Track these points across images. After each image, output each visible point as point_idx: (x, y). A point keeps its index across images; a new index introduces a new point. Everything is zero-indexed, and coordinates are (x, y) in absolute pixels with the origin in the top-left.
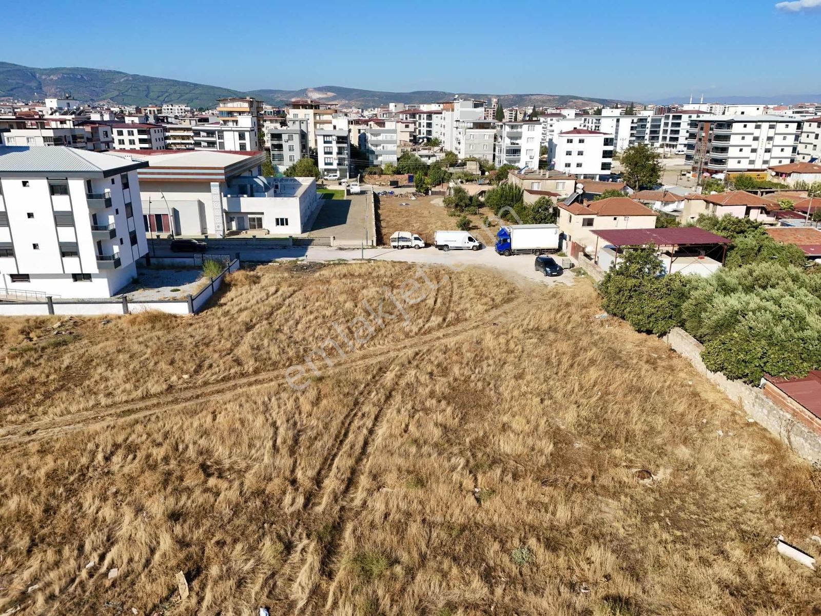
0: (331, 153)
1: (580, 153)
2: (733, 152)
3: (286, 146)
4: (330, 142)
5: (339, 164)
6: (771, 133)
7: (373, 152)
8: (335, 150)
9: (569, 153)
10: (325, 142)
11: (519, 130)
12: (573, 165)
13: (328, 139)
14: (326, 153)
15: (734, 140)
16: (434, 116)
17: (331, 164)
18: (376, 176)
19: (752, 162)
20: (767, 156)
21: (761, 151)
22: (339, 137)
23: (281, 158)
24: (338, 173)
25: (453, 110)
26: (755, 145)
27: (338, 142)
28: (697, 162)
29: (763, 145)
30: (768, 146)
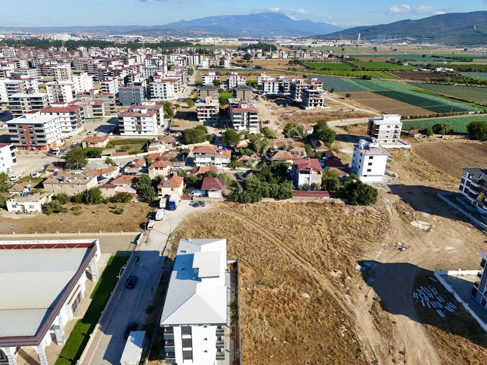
1: (2, 159)
2: (48, 136)
6: (55, 124)
12: (1, 166)
21: (55, 132)
28: (24, 143)
29: (54, 130)
30: (56, 130)
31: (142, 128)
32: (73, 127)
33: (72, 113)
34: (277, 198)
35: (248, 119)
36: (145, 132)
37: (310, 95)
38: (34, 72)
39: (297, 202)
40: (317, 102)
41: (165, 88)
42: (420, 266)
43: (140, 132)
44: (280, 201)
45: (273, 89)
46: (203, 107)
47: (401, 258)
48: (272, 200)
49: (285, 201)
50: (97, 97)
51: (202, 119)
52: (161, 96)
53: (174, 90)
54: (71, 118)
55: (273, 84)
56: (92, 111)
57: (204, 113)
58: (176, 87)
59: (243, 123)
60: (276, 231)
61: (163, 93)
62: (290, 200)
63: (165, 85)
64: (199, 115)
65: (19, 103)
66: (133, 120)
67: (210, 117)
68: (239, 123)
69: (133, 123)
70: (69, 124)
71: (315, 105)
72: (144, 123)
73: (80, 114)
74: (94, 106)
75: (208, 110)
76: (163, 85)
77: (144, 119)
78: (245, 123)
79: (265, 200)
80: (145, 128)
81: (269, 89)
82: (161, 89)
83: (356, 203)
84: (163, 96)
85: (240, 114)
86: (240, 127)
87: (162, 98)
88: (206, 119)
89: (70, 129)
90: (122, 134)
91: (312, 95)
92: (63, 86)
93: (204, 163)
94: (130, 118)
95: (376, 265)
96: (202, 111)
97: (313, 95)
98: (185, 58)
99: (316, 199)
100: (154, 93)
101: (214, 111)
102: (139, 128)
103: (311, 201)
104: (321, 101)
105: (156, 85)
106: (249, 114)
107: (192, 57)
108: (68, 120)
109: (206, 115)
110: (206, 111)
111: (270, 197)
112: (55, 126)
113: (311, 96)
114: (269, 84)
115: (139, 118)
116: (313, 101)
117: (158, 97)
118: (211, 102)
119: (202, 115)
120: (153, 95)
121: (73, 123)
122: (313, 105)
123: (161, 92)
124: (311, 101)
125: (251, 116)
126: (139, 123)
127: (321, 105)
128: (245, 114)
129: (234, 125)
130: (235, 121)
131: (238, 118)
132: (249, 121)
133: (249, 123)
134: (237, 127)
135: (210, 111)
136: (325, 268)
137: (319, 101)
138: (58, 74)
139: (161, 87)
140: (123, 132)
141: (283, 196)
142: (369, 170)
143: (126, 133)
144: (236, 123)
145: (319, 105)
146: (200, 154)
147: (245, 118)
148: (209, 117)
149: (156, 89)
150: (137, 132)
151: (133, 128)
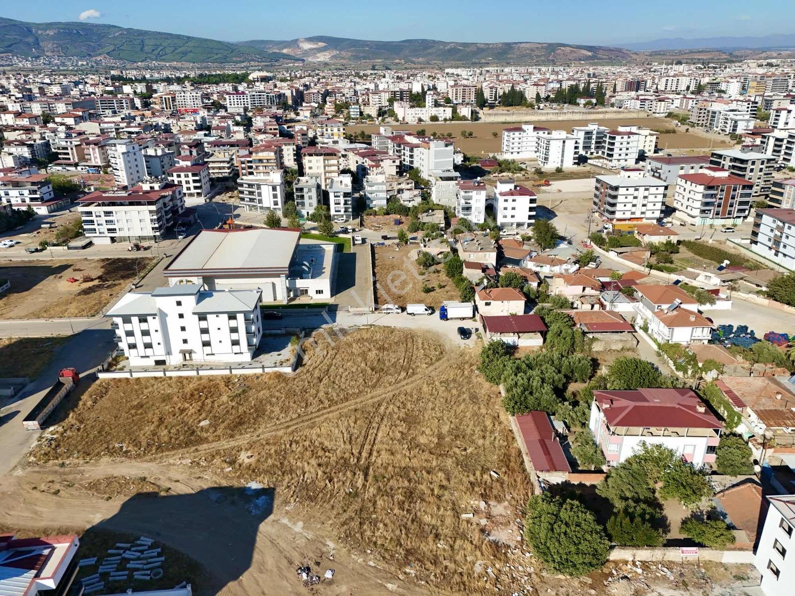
0: (339, 204)
1: (513, 209)
2: (619, 207)
3: (306, 197)
4: (339, 197)
5: (345, 211)
6: (646, 194)
7: (369, 199)
8: (342, 202)
9: (505, 209)
10: (335, 197)
11: (470, 194)
12: (509, 217)
13: (337, 194)
14: (336, 204)
15: (621, 199)
16: (415, 149)
17: (340, 211)
18: (372, 217)
19: (633, 213)
20: (644, 209)
21: (639, 206)
22: (345, 193)
23: (303, 204)
24: (345, 218)
25: (429, 149)
26: (635, 202)
27: (344, 197)
29: (640, 201)
30: (645, 202)
31: (782, 245)
32: (703, 211)
33: (712, 188)
36: (784, 255)
43: (776, 255)
54: (705, 196)
66: (774, 226)
69: (772, 230)
70: (698, 205)
72: (787, 237)
73: (737, 196)
77: (789, 228)
80: (786, 247)
89: (696, 212)
90: (752, 245)
94: (772, 219)
102: (777, 244)
108: (699, 197)
112: (645, 198)
115: (782, 224)
121: (705, 204)
126: (781, 235)
140: (756, 243)
143: (758, 248)
150: (773, 251)
151: (770, 240)
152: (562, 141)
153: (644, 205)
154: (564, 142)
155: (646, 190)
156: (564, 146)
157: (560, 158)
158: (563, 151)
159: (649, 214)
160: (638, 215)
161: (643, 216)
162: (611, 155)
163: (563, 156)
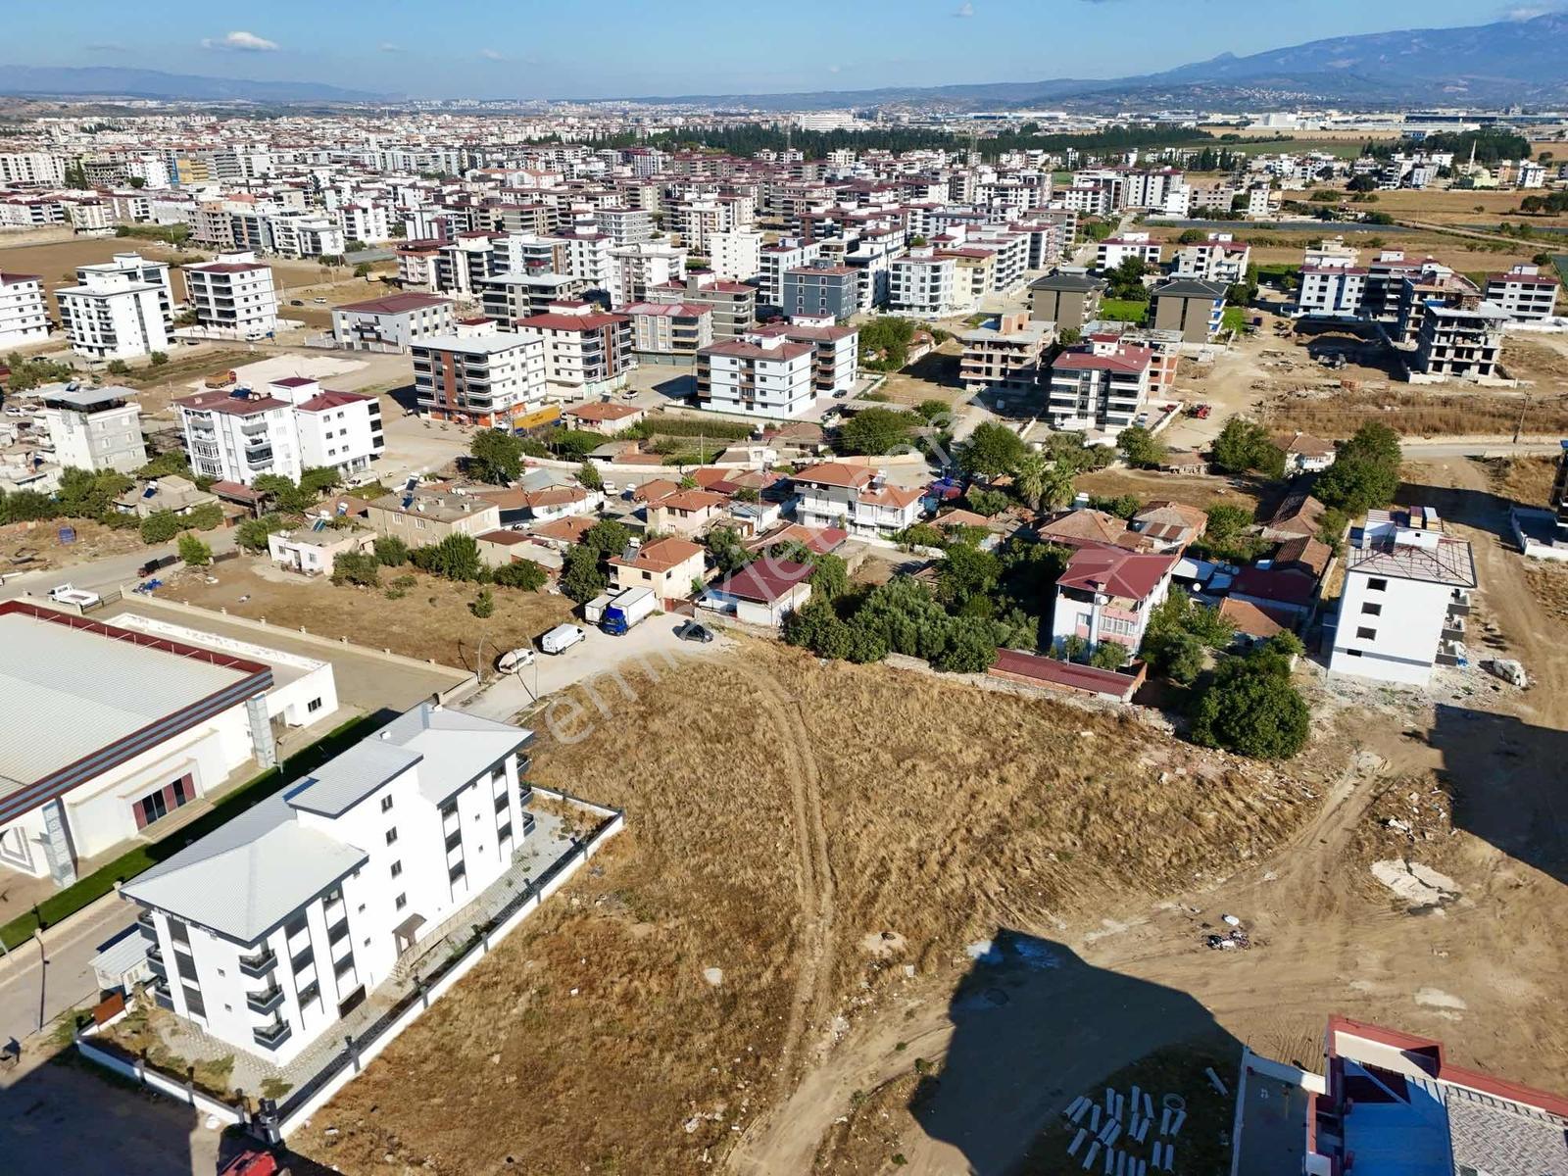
1: (343, 432)
6: (524, 359)
9: (329, 436)
12: (339, 451)
19: (515, 397)
20: (526, 386)
21: (519, 381)
26: (513, 375)
28: (443, 402)
29: (520, 373)
30: (525, 374)
31: (757, 392)
32: (588, 374)
33: (588, 334)
34: (936, 662)
35: (1105, 393)
36: (764, 405)
37: (1438, 328)
38: (639, 219)
39: (1003, 688)
40: (1470, 356)
41: (935, 279)
42: (1221, 1021)
43: (750, 406)
44: (948, 675)
45: (1338, 299)
46: (982, 343)
47: (1183, 970)
48: (922, 667)
49: (965, 679)
50: (704, 295)
51: (976, 382)
52: (921, 303)
53: (970, 285)
54: (585, 348)
55: (1342, 279)
56: (669, 333)
57: (984, 364)
58: (977, 276)
59: (1084, 406)
60: (837, 763)
61: (927, 294)
62: (979, 679)
63: (936, 269)
64: (967, 369)
65: (503, 299)
66: (735, 368)
67: (1001, 379)
68: (1069, 403)
69: (733, 376)
70: (578, 364)
71: (1459, 368)
72: (763, 380)
73: (618, 340)
74: (676, 320)
75: (997, 353)
76: (929, 269)
77: (763, 365)
78: (1092, 407)
79: (895, 660)
80: (763, 393)
81: (1321, 299)
82: (923, 280)
83: (1210, 739)
84: (926, 302)
85: (1074, 375)
86: (1075, 417)
87: (922, 308)
88: (988, 383)
89: (579, 377)
90: (704, 405)
91: (1447, 329)
92: (648, 259)
93: (827, 518)
94: (728, 359)
95: (1054, 963)
96: (978, 358)
97: (1455, 328)
98: (1108, 182)
99: (1071, 695)
100: (902, 292)
101: (1018, 360)
102: (747, 393)
103: (1053, 697)
104: (1488, 354)
105: (909, 269)
106: (1107, 378)
107: (1142, 178)
108: (577, 351)
109: (989, 371)
110: (990, 358)
111: (919, 655)
112: (524, 365)
113: (1443, 334)
114: (1325, 278)
115: (750, 363)
116: (1450, 354)
117: (910, 307)
118: (1020, 327)
119: (977, 370)
120: (898, 297)
121: (589, 361)
122: (1447, 368)
123: (922, 290)
124: (1441, 351)
125: (1115, 385)
126: (751, 378)
127: (1484, 369)
128: (1096, 376)
129: (1052, 409)
130: (1054, 395)
131: (1069, 389)
132: (1106, 401)
133: (1104, 408)
134: (1064, 416)
135: (1004, 359)
136: (864, 915)
137: (1478, 355)
138: (693, 226)
139: (922, 274)
140: (708, 400)
141: (953, 658)
142: (1367, 633)
143: (715, 405)
144: (1058, 403)
145: (1475, 369)
146: (814, 486)
147: (1094, 391)
148: (996, 377)
149: (908, 279)
150: (743, 405)
151: (734, 390)
152: (132, 296)
153: (525, 380)
154: (136, 296)
155: (522, 351)
156: (138, 306)
157: (140, 333)
158: (141, 318)
159: (534, 394)
160: (521, 398)
161: (527, 398)
162: (233, 314)
163: (143, 329)
